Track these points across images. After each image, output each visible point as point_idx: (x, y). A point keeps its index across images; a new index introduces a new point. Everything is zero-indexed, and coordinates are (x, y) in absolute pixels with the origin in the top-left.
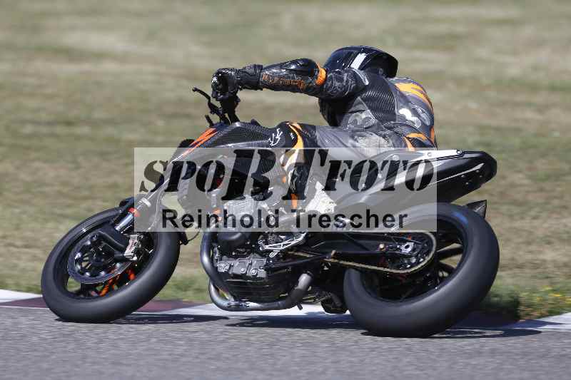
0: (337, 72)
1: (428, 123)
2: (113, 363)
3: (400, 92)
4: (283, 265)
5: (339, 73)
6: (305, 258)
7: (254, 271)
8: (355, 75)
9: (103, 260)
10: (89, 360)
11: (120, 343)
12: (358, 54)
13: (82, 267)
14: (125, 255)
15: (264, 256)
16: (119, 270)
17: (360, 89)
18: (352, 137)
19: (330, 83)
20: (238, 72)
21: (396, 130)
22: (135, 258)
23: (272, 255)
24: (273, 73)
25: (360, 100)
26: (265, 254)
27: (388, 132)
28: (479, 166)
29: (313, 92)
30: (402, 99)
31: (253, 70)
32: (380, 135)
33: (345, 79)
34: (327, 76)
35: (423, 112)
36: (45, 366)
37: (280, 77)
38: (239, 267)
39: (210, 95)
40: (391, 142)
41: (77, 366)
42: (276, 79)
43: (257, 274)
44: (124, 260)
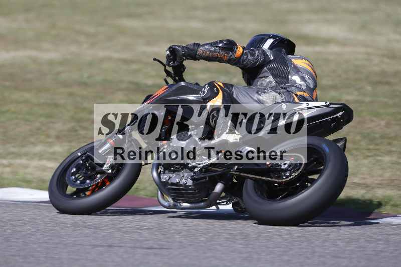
0: (251, 50)
1: (312, 86)
2: (333, 257)
3: (294, 64)
4: (203, 176)
5: (253, 50)
6: (217, 171)
7: (184, 181)
8: (264, 52)
9: (89, 173)
10: (317, 254)
11: (339, 243)
12: (268, 39)
13: (75, 178)
14: (103, 169)
15: (192, 171)
16: (99, 179)
17: (267, 62)
18: (257, 93)
19: (245, 57)
20: (183, 47)
21: (288, 89)
22: (110, 171)
23: (196, 170)
24: (206, 49)
25: (266, 69)
26: (192, 169)
27: (282, 91)
28: (341, 113)
29: (234, 63)
30: (294, 70)
31: (193, 46)
32: (277, 92)
33: (257, 55)
34: (243, 52)
35: (309, 79)
36: (286, 258)
37: (210, 52)
38: (175, 178)
39: (165, 63)
40: (284, 97)
41: (309, 259)
42: (208, 53)
43: (180, 182)
44: (103, 172)
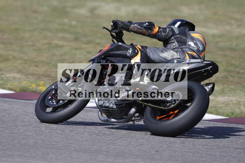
4: (122, 103)
5: (165, 28)
7: (112, 105)
12: (178, 22)
19: (160, 34)
24: (135, 26)
25: (173, 38)
27: (179, 50)
28: (210, 67)
31: (127, 23)
33: (167, 32)
37: (138, 28)
38: (107, 103)
40: (179, 54)
42: (136, 29)
43: (109, 106)
